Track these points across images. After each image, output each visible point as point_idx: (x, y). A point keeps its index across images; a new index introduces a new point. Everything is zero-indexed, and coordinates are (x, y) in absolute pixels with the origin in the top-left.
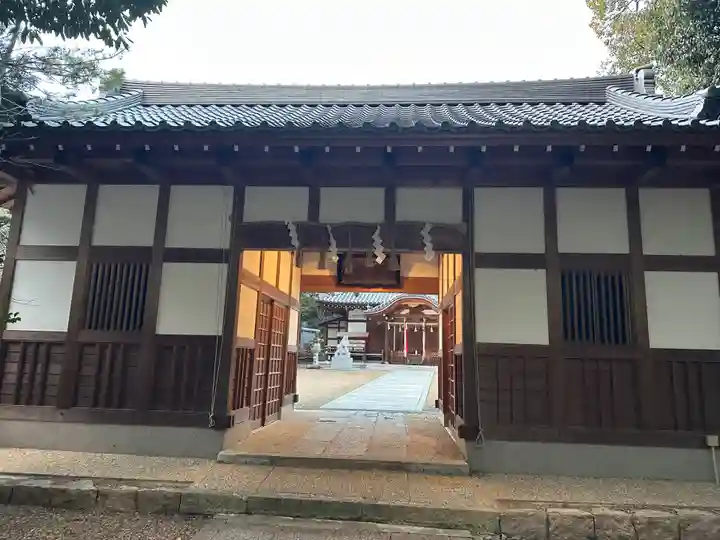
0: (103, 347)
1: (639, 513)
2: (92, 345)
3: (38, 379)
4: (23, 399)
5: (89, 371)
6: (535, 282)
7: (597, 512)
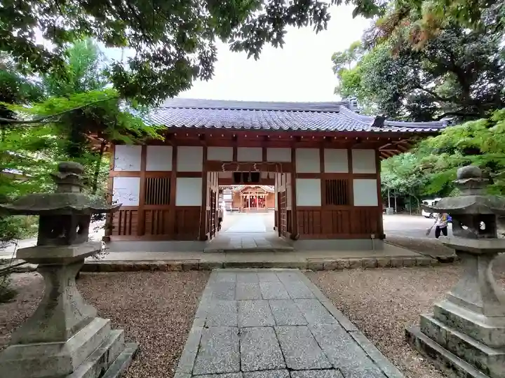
0: (154, 211)
1: (351, 260)
2: (150, 211)
3: (128, 224)
4: (122, 233)
5: (149, 220)
6: (317, 183)
7: (338, 260)
